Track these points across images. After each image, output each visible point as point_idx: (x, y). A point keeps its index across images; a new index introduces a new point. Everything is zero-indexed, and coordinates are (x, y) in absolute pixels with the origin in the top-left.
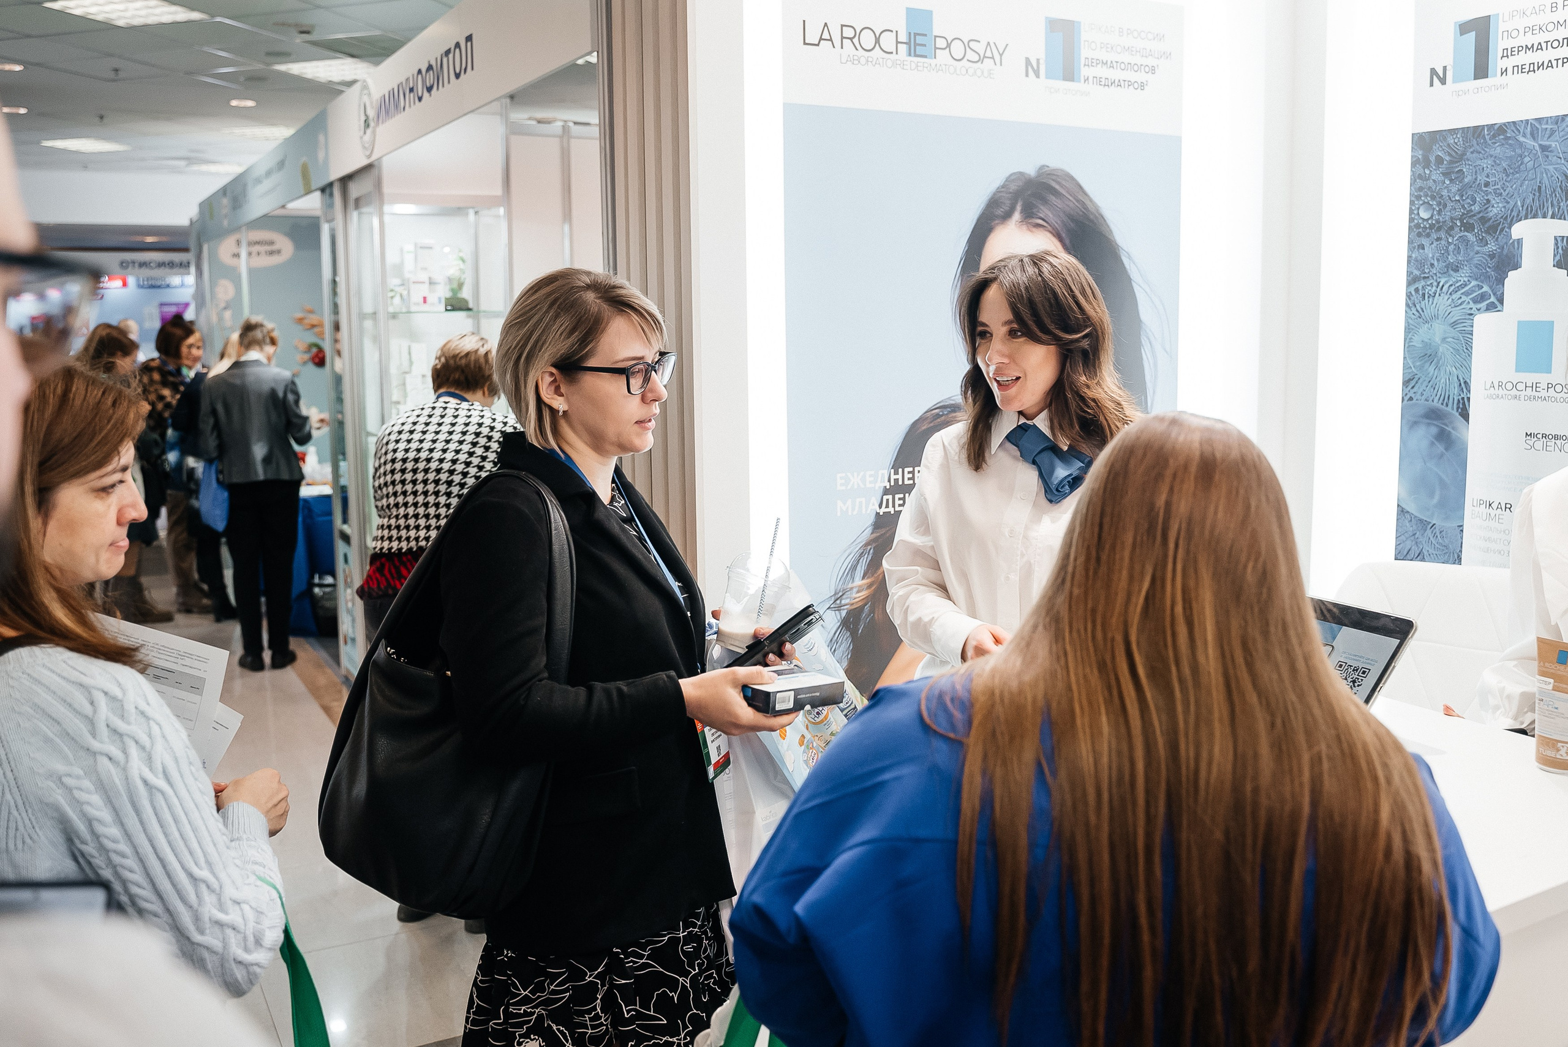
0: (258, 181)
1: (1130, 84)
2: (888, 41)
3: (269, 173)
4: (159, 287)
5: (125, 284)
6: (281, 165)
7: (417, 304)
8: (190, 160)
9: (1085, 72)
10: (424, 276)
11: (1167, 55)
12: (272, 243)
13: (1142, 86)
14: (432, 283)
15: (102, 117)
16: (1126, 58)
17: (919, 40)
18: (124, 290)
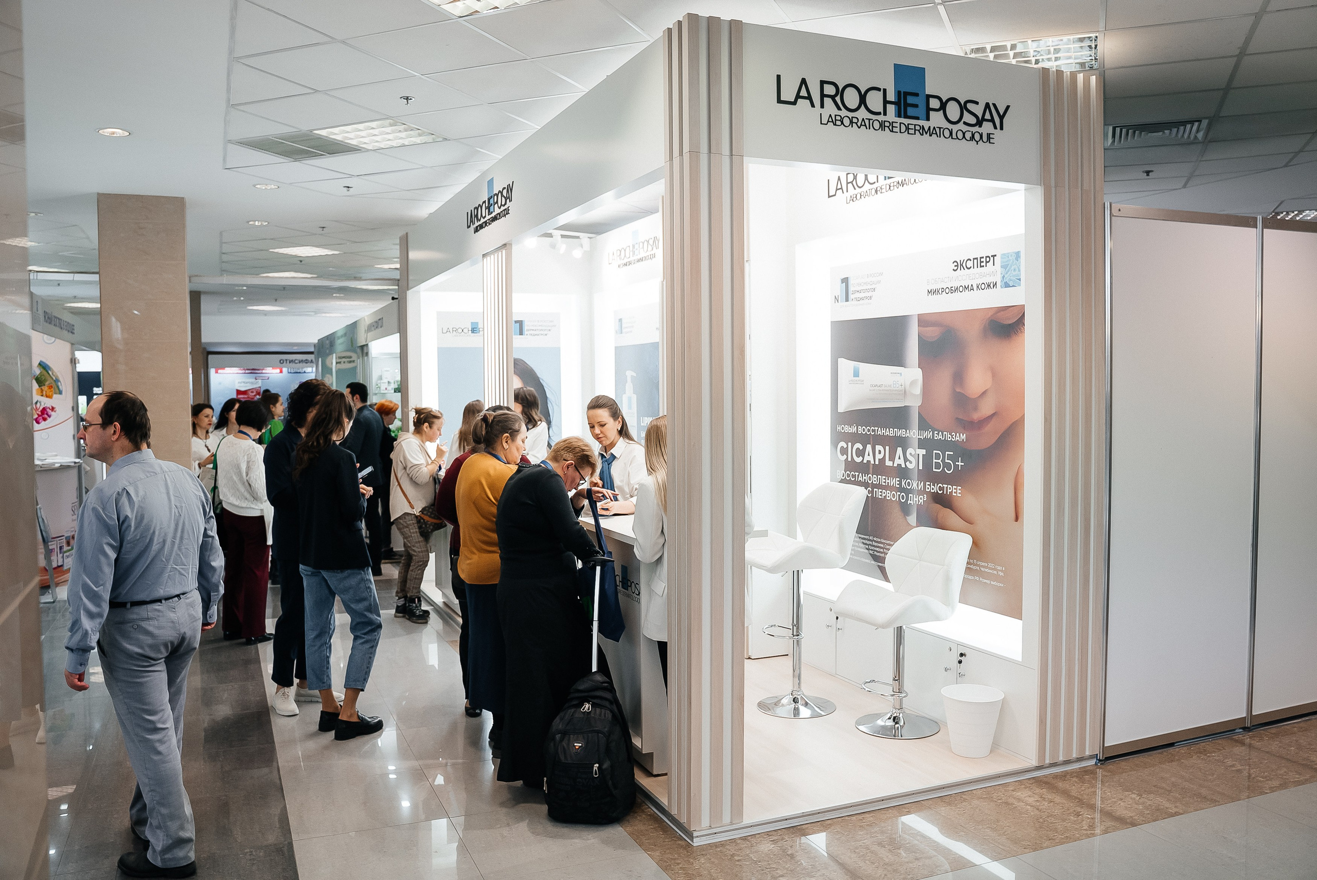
0: (339, 338)
1: (542, 334)
2: (466, 331)
3: (342, 336)
4: (300, 373)
5: (281, 372)
6: (345, 334)
7: (383, 390)
8: (316, 313)
9: (526, 333)
10: (386, 381)
11: (555, 326)
12: (351, 357)
13: (546, 335)
14: (389, 382)
15: (276, 300)
16: (540, 328)
17: (475, 329)
18: (281, 374)
